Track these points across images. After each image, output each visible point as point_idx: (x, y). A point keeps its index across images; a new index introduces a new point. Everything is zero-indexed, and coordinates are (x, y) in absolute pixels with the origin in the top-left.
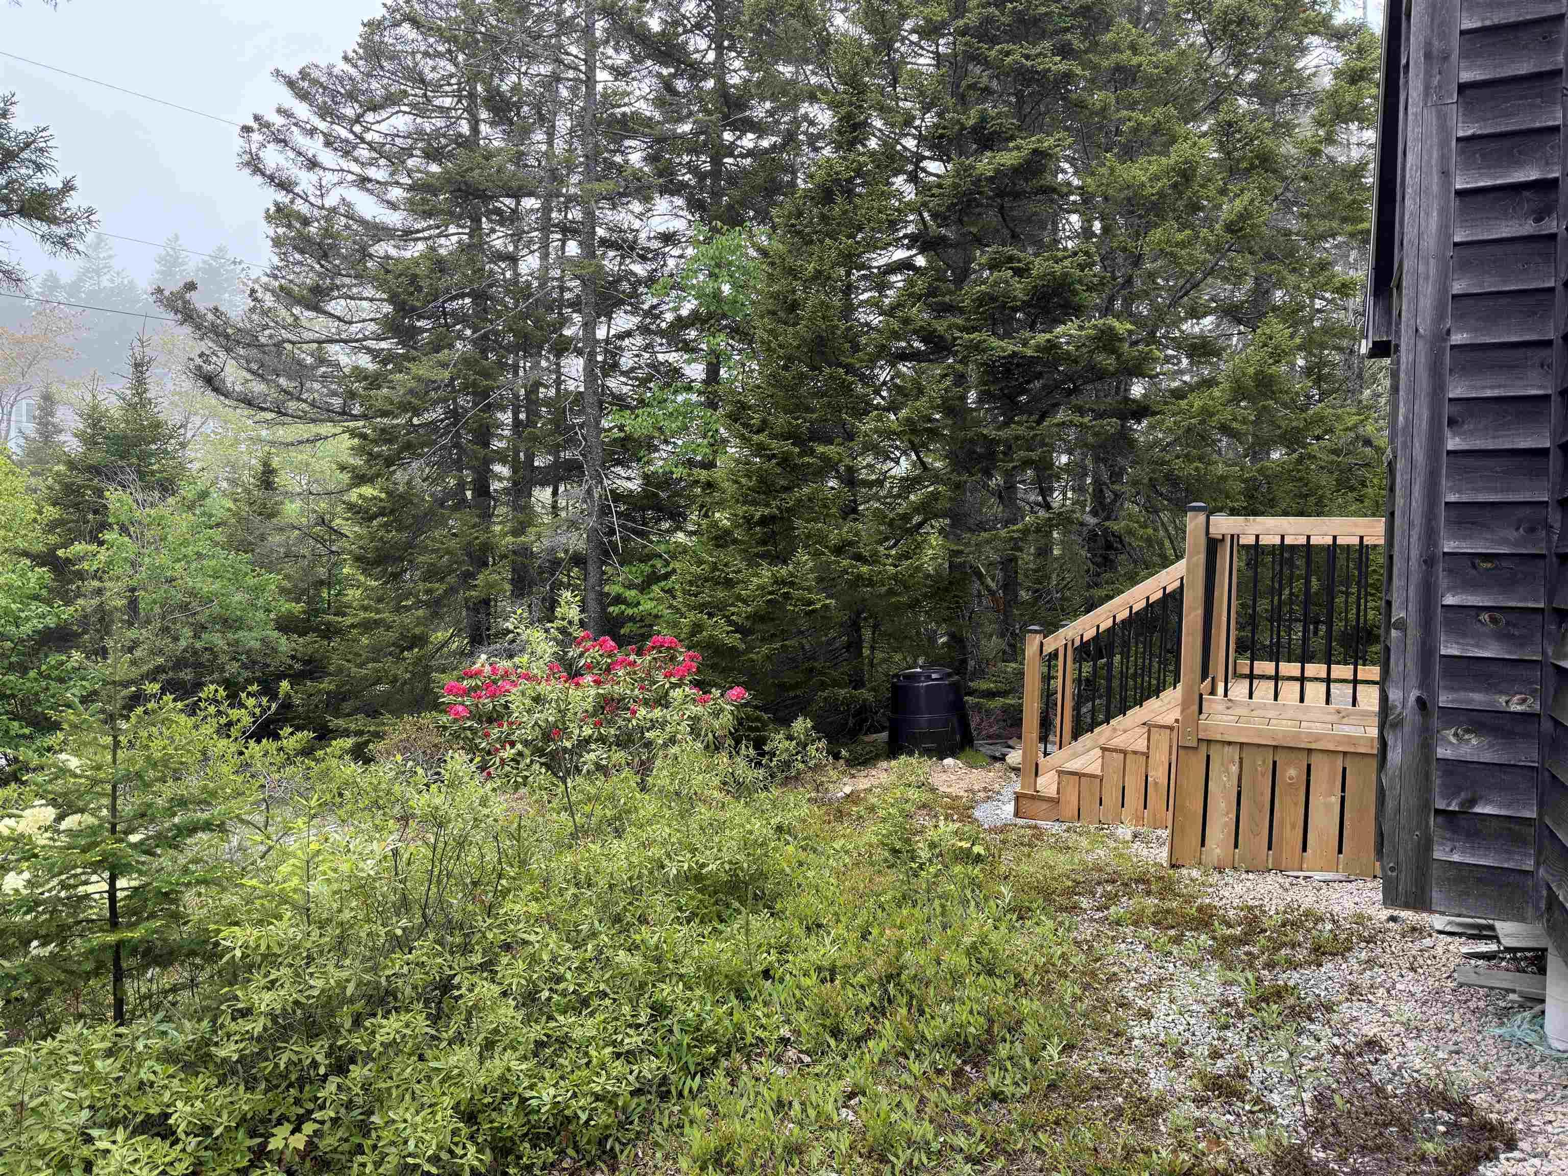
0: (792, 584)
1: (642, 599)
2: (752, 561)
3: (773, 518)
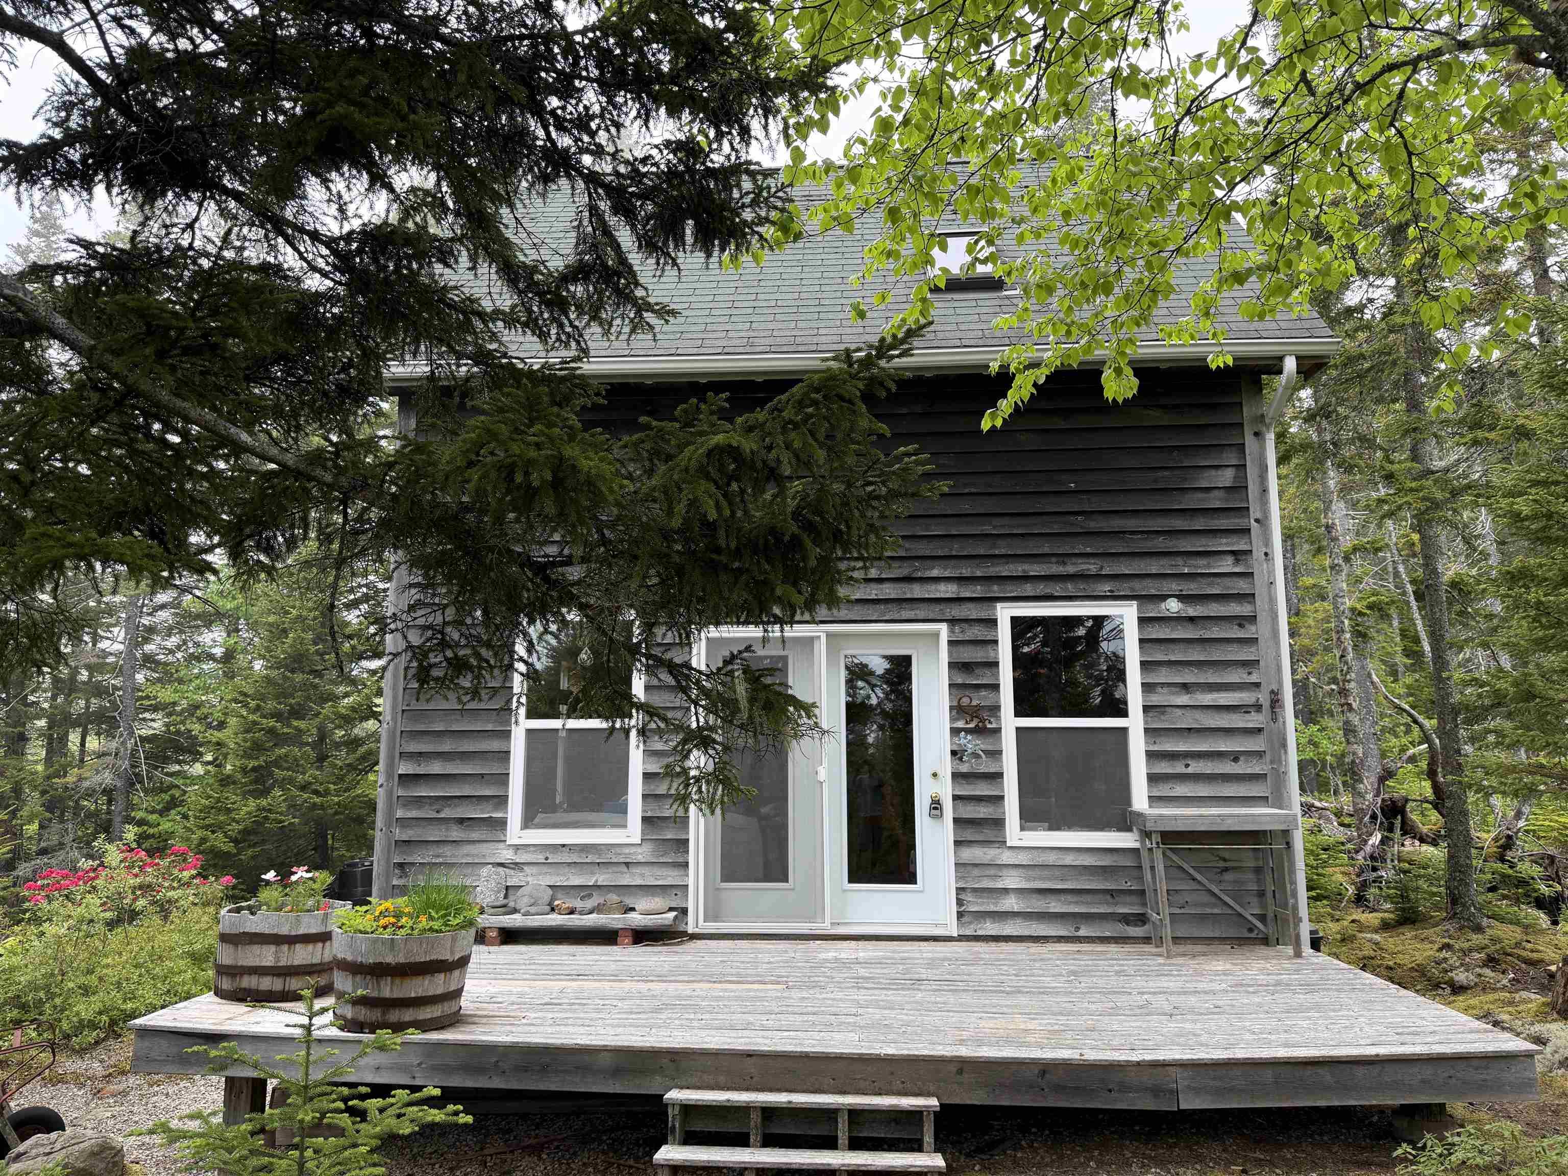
0: (270, 811)
1: (161, 820)
2: (244, 795)
3: (260, 767)
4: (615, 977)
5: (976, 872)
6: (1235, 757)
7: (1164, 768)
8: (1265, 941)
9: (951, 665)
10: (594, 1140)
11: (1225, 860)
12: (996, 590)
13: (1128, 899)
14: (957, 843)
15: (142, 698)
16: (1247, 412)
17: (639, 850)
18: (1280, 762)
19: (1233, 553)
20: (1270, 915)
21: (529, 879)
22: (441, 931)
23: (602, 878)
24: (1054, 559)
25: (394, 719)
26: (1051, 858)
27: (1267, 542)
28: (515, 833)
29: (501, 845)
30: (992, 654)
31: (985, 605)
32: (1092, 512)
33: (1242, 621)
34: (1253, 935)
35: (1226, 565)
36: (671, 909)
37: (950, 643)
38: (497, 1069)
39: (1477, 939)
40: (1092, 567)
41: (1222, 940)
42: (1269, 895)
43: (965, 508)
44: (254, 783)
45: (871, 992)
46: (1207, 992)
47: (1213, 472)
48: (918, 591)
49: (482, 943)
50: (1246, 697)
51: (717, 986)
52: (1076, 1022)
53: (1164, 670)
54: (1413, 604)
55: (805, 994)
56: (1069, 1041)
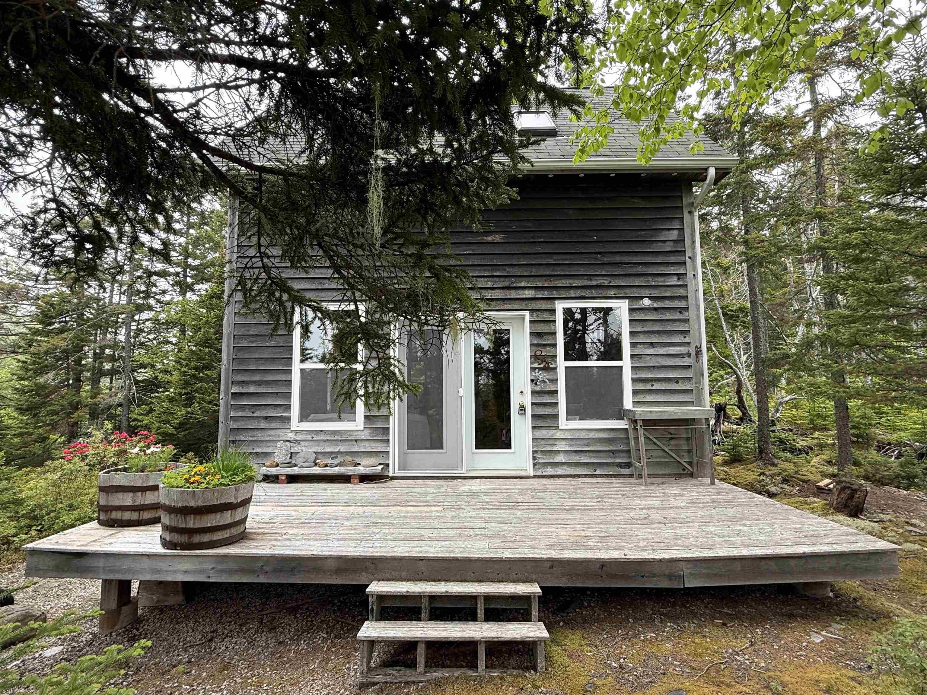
4: (346, 503)
5: (543, 442)
6: (677, 381)
7: (641, 387)
8: (692, 475)
9: (531, 334)
10: (330, 602)
11: (671, 434)
12: (555, 294)
13: (622, 455)
14: (534, 428)
15: (133, 361)
16: (686, 201)
17: (363, 433)
18: (700, 383)
19: (677, 274)
20: (695, 462)
21: (303, 448)
22: (229, 485)
23: (343, 448)
24: (585, 278)
25: (228, 363)
26: (582, 435)
27: (695, 268)
28: (295, 424)
29: (288, 431)
30: (553, 328)
31: (549, 302)
32: (605, 253)
33: (681, 310)
34: (685, 473)
35: (673, 281)
36: (380, 464)
37: (531, 322)
38: (262, 571)
39: (775, 470)
40: (605, 282)
41: (669, 475)
42: (694, 452)
43: (539, 249)
44: (185, 400)
45: (491, 511)
46: (677, 508)
47: (667, 232)
48: (514, 294)
49: (277, 483)
50: (683, 350)
51: (404, 509)
52: (613, 529)
53: (641, 336)
54: (722, 317)
55: (454, 514)
56: (614, 545)
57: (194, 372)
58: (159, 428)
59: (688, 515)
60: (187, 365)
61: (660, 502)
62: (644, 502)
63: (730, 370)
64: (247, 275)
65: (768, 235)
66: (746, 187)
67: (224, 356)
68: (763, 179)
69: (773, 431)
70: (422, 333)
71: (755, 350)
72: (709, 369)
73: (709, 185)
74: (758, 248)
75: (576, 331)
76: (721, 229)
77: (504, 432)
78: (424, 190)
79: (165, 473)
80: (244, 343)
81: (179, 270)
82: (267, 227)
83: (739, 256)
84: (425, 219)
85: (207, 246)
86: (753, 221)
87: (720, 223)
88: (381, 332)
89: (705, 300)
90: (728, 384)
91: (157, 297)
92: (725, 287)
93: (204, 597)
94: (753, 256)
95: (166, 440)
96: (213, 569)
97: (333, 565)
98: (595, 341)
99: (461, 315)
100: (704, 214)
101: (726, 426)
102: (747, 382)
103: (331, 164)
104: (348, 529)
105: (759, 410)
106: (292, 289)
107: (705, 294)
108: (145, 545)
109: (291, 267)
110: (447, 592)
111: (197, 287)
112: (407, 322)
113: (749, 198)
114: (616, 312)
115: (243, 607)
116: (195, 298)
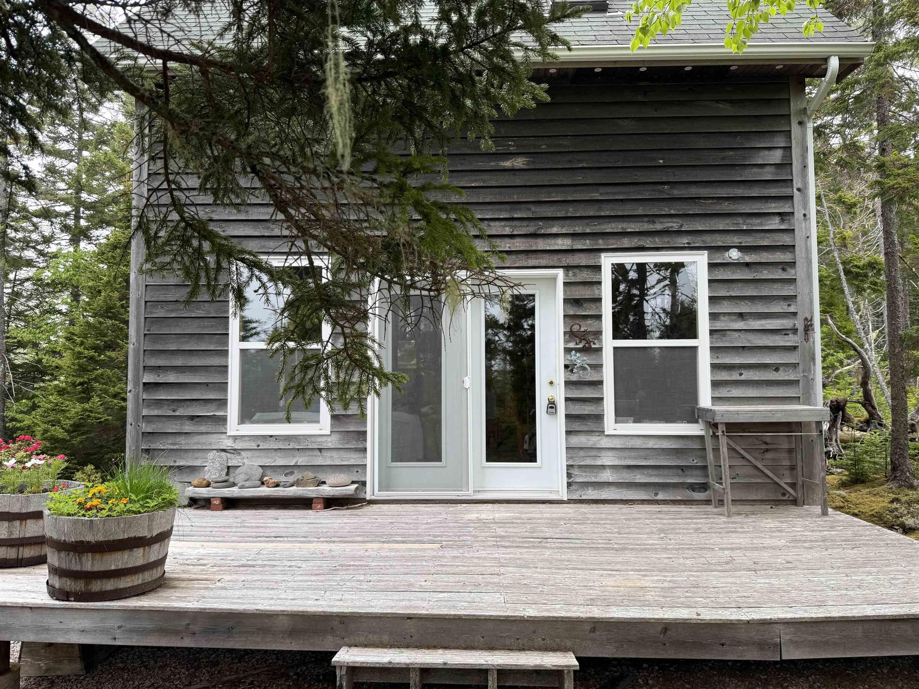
1: (25, 418)
4: (306, 538)
5: (582, 453)
6: (776, 368)
7: (724, 376)
8: (795, 502)
9: (566, 301)
10: (282, 675)
11: (766, 443)
12: (601, 243)
13: (695, 472)
14: (568, 433)
15: (7, 338)
16: (795, 106)
17: (329, 439)
18: (810, 370)
19: (779, 214)
20: (800, 483)
21: (245, 461)
22: (140, 512)
23: (301, 460)
24: (646, 219)
25: (138, 340)
26: (638, 443)
27: (805, 205)
28: (234, 426)
29: (223, 436)
30: (597, 292)
31: (592, 255)
32: (675, 182)
33: (785, 266)
34: (785, 498)
35: (774, 224)
36: (353, 482)
37: (565, 284)
38: (188, 631)
39: (913, 495)
40: (674, 225)
41: (762, 502)
42: (799, 469)
43: (579, 179)
44: (80, 393)
45: (509, 550)
46: (773, 548)
47: (767, 152)
48: (541, 244)
49: (209, 508)
50: (786, 323)
51: (386, 545)
52: (680, 578)
53: (725, 303)
54: (843, 277)
55: (456, 553)
56: (683, 600)
57: (92, 353)
58: (46, 431)
59: (789, 559)
60: (82, 343)
61: (748, 540)
62: (725, 540)
63: (852, 352)
64: (151, 215)
65: (912, 157)
66: (883, 86)
67: (132, 331)
68: (908, 74)
69: (913, 440)
70: (407, 299)
71: (890, 324)
72: (823, 350)
73: (829, 83)
74: (899, 175)
75: (629, 297)
76: (845, 147)
77: (527, 437)
78: (409, 87)
79: (51, 494)
80: (160, 313)
81: (68, 208)
82: (177, 143)
83: (871, 187)
84: (412, 134)
85: (107, 174)
86: (892, 136)
87: (844, 140)
88: (347, 298)
89: (820, 251)
90: (849, 373)
91: (39, 247)
92: (848, 233)
93: (110, 663)
94: (892, 188)
95: (56, 448)
96: (119, 627)
97: (285, 623)
98: (657, 310)
99: (462, 274)
100: (821, 126)
101: (845, 432)
102: (877, 369)
103: (269, 48)
104: (307, 575)
105: (894, 409)
106: (217, 235)
107: (819, 243)
108: (26, 595)
109: (215, 204)
110: (445, 664)
111: (95, 233)
112: (385, 285)
113: (887, 103)
114: (688, 269)
115: (164, 680)
116: (91, 248)
